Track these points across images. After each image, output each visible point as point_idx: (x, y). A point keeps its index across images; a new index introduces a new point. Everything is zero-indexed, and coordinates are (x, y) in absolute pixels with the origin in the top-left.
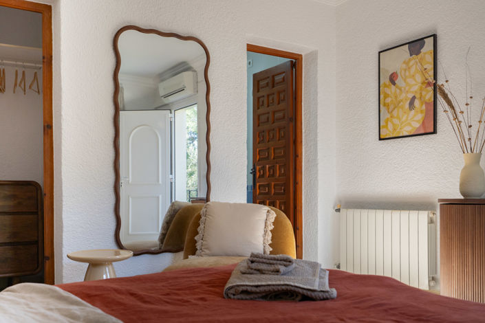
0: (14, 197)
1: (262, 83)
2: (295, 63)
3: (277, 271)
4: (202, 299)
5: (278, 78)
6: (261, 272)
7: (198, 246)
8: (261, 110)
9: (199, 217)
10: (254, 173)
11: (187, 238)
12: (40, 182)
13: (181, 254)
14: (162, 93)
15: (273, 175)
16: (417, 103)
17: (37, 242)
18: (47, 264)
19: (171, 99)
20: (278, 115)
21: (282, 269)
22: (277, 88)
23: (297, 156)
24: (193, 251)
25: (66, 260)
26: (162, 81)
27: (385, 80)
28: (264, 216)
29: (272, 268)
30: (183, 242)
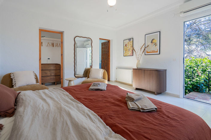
0: (55, 67)
1: (103, 45)
2: (109, 42)
3: (97, 86)
4: (85, 91)
5: (106, 44)
6: (95, 86)
7: (90, 76)
8: (103, 50)
9: (90, 71)
10: (101, 61)
11: (88, 75)
12: (60, 64)
13: (87, 78)
14: (85, 44)
15: (105, 62)
16: (130, 50)
17: (60, 75)
18: (62, 80)
19: (86, 46)
20: (106, 51)
21: (98, 85)
22: (106, 46)
23: (109, 59)
24: (89, 77)
25: (65, 80)
26: (85, 42)
27: (125, 45)
28: (102, 71)
29: (97, 85)
30: (87, 75)
